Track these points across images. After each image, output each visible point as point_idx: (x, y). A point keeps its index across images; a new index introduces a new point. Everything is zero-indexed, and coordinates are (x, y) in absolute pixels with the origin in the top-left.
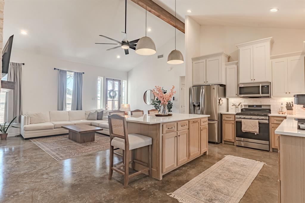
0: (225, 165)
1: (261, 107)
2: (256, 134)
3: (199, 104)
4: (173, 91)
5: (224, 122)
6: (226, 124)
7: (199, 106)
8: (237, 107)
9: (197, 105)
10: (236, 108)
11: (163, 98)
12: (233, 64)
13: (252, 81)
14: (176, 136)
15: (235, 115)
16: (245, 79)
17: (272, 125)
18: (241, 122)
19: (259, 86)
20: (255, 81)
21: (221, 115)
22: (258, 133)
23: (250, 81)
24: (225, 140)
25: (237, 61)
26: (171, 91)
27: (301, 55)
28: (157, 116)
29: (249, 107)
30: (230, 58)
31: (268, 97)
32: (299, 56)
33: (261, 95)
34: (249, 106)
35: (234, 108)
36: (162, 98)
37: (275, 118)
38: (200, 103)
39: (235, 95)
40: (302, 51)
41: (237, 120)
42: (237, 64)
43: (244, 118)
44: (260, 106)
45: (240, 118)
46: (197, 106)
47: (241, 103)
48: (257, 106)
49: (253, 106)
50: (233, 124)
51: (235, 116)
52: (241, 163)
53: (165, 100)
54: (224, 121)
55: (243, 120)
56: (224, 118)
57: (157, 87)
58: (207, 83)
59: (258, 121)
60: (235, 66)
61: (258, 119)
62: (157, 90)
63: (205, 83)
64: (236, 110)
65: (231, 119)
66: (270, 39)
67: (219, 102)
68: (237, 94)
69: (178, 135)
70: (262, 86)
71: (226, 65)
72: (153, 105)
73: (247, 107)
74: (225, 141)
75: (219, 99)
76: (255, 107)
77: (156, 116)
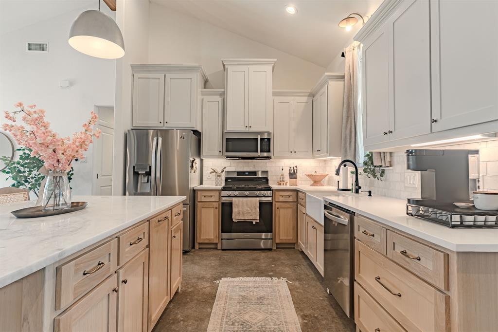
0: (231, 311)
1: (256, 175)
2: (254, 223)
3: (148, 170)
4: (90, 131)
5: (199, 205)
6: (204, 210)
7: (149, 174)
8: (219, 176)
9: (144, 172)
10: (218, 178)
11: (54, 151)
12: (215, 94)
13: (247, 130)
14: (114, 290)
15: (220, 191)
16: (236, 125)
17: (276, 204)
18: (231, 204)
19: (257, 139)
20: (251, 130)
21: (194, 191)
22: (258, 221)
23: (243, 129)
24: (201, 242)
25: (223, 90)
26: (83, 130)
27: (309, 96)
28: (21, 215)
29: (237, 175)
30: (208, 83)
31: (268, 158)
32: (306, 98)
33: (259, 154)
34: (239, 173)
35: (214, 178)
36: (51, 151)
37: (282, 193)
38: (150, 167)
39: (217, 153)
40: (310, 91)
41: (225, 200)
42: (223, 95)
43: (236, 196)
44: (255, 173)
45: (229, 196)
46: (142, 174)
47: (225, 168)
48: (250, 173)
49: (243, 173)
50: (216, 208)
51: (220, 194)
52: (255, 294)
53: (61, 157)
54: (201, 203)
55: (234, 199)
56: (200, 197)
57: (26, 108)
58: (166, 125)
59: (258, 199)
60: (220, 99)
61: (257, 196)
62: (24, 119)
63: (162, 125)
64: (218, 181)
65: (213, 199)
66: (273, 61)
67: (192, 166)
68: (221, 151)
69: (121, 279)
70: (261, 139)
71: (203, 94)
72: (8, 173)
73: (235, 176)
74: (200, 244)
75: (192, 159)
76: (246, 175)
77: (19, 217)
